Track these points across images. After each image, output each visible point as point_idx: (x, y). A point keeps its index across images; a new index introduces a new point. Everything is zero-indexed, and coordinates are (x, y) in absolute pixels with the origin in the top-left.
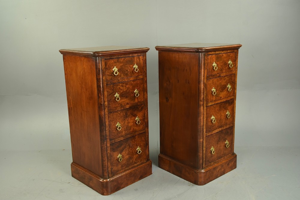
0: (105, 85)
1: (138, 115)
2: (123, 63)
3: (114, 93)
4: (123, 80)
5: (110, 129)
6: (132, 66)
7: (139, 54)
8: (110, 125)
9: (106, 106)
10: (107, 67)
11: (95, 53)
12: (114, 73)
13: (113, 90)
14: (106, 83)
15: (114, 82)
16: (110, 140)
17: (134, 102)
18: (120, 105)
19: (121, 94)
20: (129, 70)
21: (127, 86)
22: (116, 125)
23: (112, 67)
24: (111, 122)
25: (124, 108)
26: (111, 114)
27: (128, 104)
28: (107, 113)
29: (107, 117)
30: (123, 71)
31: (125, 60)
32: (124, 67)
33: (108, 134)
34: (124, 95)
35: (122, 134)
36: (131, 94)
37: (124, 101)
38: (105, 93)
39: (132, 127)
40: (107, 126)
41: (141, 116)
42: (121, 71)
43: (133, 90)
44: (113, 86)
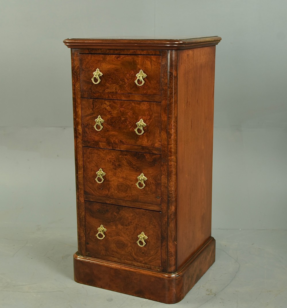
2: (114, 64)
3: (94, 115)
4: (114, 96)
5: (85, 175)
8: (85, 168)
9: (80, 134)
10: (84, 67)
12: (92, 80)
13: (93, 109)
14: (81, 95)
15: (94, 95)
18: (105, 140)
19: (108, 120)
20: (126, 80)
21: (122, 109)
22: (97, 173)
23: (93, 69)
24: (88, 164)
25: (113, 147)
26: (88, 151)
27: (121, 142)
28: (80, 145)
29: (81, 153)
30: (114, 79)
31: (118, 59)
32: (117, 73)
33: (82, 181)
34: (114, 124)
35: (108, 193)
36: (130, 127)
37: (115, 135)
38: (78, 111)
39: (129, 189)
40: (80, 168)
41: (152, 176)
42: (110, 78)
43: (135, 121)
44: (93, 103)
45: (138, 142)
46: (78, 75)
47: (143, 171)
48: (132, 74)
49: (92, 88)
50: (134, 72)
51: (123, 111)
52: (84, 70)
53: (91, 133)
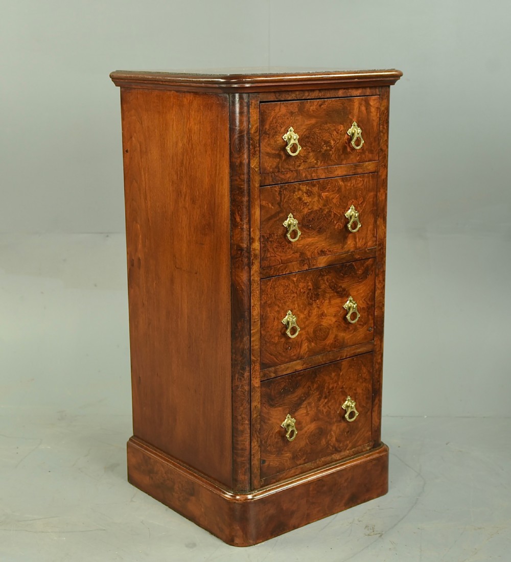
0: (257, 185)
1: (355, 293)
2: (315, 117)
3: (281, 215)
4: (314, 174)
5: (262, 332)
6: (342, 128)
7: (368, 91)
8: (264, 318)
9: (255, 256)
10: (267, 127)
11: (229, 78)
12: (288, 148)
13: (279, 204)
14: (260, 181)
15: (283, 177)
16: (264, 366)
17: (342, 248)
18: (298, 255)
19: (303, 218)
20: (332, 142)
21: (324, 195)
22: (284, 321)
23: (283, 129)
24: (269, 309)
25: (309, 265)
26: (270, 284)
27: (322, 253)
28: (256, 278)
29: (257, 292)
30: (314, 142)
31: (322, 106)
32: (320, 131)
33: (257, 347)
34: (312, 223)
35: (300, 352)
36: (335, 222)
37: (313, 243)
38: (255, 212)
39: (330, 332)
40: (255, 322)
41: (362, 297)
42: (308, 142)
43: (343, 210)
44: (280, 191)
45: (346, 246)
46: (256, 143)
47: (351, 293)
48: (341, 131)
49: (280, 165)
50: (344, 127)
51: (326, 197)
52: (268, 133)
53: (275, 249)
